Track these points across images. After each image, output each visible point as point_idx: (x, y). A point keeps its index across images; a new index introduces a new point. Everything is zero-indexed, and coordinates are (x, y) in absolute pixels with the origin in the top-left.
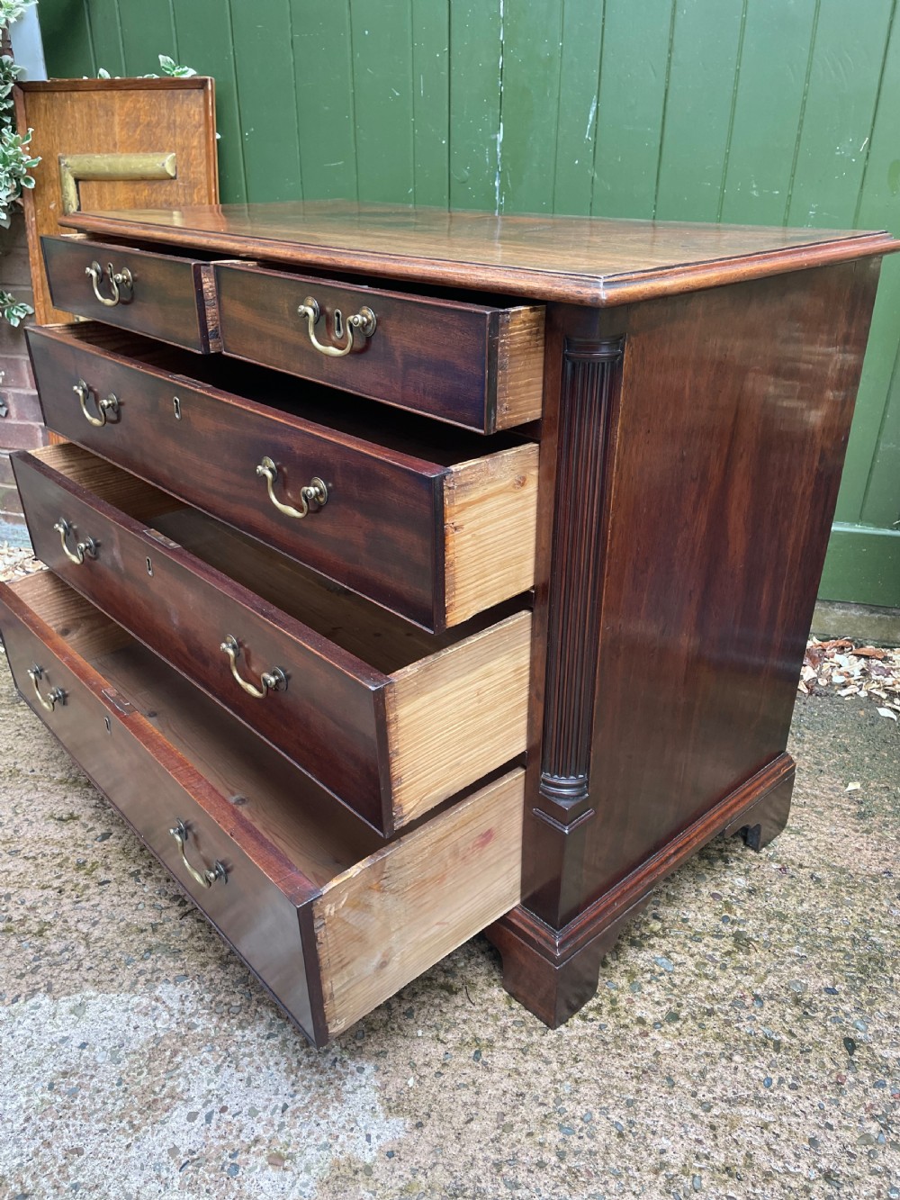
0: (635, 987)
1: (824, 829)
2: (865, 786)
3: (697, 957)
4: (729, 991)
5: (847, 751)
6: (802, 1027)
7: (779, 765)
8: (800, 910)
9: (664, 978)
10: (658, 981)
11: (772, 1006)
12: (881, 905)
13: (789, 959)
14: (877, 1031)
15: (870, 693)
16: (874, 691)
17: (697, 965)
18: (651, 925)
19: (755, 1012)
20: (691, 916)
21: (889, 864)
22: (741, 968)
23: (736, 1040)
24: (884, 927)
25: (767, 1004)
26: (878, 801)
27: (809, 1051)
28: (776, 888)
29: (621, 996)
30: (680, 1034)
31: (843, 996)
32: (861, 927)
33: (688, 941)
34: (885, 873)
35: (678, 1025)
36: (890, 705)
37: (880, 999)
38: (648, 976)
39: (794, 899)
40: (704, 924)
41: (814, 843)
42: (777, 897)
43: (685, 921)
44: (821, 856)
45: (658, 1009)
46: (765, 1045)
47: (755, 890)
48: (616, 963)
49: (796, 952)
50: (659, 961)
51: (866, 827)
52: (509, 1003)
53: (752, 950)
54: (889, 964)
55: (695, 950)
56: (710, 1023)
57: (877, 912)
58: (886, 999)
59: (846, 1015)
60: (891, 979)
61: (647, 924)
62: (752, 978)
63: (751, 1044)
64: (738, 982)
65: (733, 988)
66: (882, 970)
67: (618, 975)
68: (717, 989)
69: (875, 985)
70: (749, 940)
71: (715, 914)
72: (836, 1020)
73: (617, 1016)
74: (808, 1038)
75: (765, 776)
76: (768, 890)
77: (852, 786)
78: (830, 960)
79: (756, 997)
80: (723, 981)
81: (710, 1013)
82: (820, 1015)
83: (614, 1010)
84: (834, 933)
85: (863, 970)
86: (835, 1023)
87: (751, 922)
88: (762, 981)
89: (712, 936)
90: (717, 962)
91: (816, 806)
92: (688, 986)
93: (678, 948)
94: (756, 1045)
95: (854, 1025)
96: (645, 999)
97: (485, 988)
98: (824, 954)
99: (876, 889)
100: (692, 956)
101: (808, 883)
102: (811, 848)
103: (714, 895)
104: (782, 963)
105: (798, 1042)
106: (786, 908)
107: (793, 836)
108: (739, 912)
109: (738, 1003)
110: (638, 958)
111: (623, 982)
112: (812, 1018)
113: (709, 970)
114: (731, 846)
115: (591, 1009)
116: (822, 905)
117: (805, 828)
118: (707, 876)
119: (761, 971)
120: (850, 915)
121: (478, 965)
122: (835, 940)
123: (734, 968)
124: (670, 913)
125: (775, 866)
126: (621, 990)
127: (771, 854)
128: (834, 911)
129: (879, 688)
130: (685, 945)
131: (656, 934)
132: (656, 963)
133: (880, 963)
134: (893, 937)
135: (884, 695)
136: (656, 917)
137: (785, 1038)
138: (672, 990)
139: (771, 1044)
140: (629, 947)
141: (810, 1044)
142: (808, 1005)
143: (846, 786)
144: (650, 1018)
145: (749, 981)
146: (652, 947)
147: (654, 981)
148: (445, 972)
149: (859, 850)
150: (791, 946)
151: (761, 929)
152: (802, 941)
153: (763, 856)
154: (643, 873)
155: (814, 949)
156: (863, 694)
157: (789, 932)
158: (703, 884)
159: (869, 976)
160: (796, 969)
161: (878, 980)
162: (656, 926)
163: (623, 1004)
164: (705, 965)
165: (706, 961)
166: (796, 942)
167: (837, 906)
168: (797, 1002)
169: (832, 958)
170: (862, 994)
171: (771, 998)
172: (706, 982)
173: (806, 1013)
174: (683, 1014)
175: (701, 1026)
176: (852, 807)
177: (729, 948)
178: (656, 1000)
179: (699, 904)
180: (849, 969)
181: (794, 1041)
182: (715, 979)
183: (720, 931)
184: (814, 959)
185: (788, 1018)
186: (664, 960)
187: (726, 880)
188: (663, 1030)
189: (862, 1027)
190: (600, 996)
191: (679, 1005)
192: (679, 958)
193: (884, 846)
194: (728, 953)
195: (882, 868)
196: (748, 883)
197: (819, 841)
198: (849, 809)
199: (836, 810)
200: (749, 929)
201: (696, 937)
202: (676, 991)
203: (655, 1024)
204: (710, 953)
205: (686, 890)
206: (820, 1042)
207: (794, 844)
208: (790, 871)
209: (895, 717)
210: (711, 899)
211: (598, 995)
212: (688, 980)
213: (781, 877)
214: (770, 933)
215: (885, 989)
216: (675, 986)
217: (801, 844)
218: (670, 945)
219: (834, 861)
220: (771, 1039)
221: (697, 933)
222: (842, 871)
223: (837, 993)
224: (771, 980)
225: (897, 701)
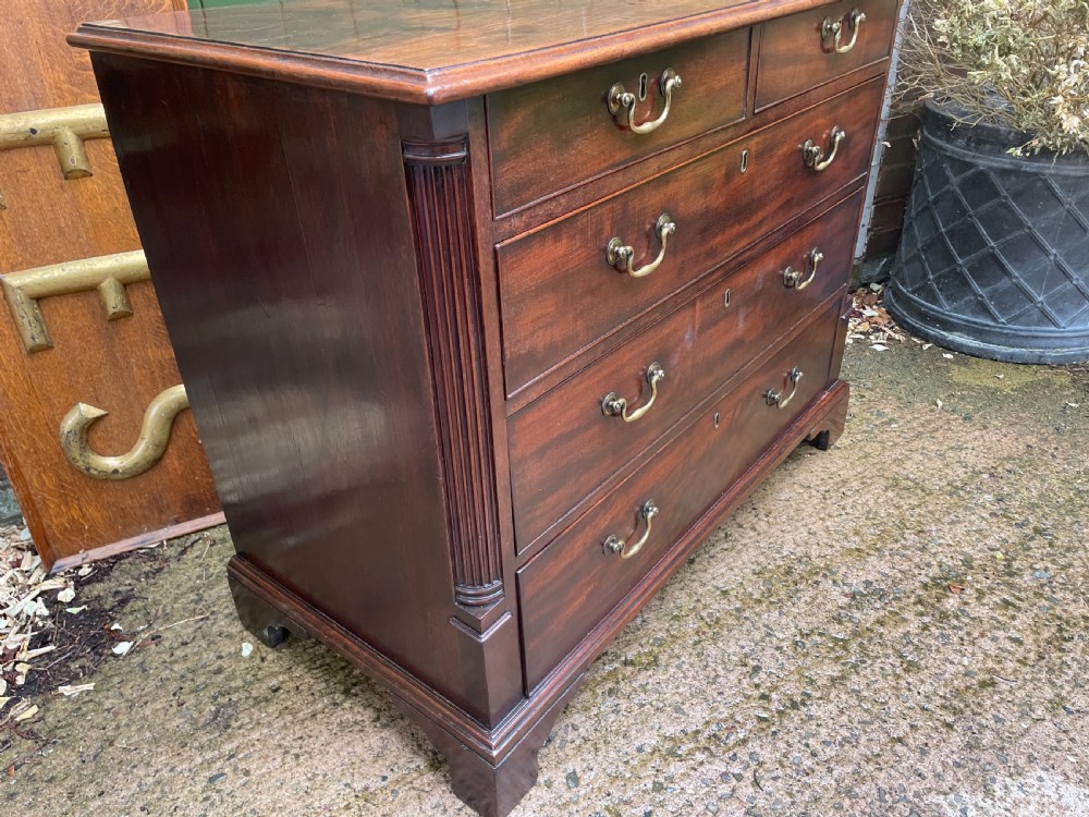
0: (1054, 600)
1: (967, 438)
3: (1045, 558)
5: (898, 382)
8: (1035, 495)
9: (1055, 584)
10: (1055, 588)
12: (1055, 466)
13: (1075, 528)
17: (1053, 564)
18: (999, 557)
20: (1003, 536)
21: (1021, 440)
22: (1069, 550)
26: (960, 406)
28: (1006, 489)
29: (1056, 611)
32: (1069, 486)
33: (1027, 553)
34: (1027, 447)
39: (1023, 490)
40: (1016, 536)
41: (978, 450)
42: (1015, 494)
43: (1005, 541)
44: (992, 455)
47: (1001, 498)
49: (1071, 521)
50: (1037, 575)
51: (980, 424)
52: (1028, 664)
53: (1055, 535)
55: (1037, 555)
57: (1061, 472)
61: (995, 557)
64: (1081, 558)
67: (1038, 600)
70: (1045, 530)
71: (1011, 526)
73: (1075, 625)
76: (1005, 493)
77: (938, 402)
80: (1075, 563)
83: (1068, 622)
87: (1029, 518)
89: (1029, 540)
90: (1056, 554)
91: (943, 426)
101: (1013, 476)
108: (1017, 516)
115: (1060, 632)
116: (1038, 485)
118: (970, 505)
120: (1055, 483)
121: (972, 655)
122: (1071, 501)
123: (1067, 552)
124: (993, 542)
125: (985, 476)
127: (971, 470)
128: (1046, 485)
130: (1029, 556)
131: (1008, 561)
132: (1037, 578)
135: (863, 337)
136: (992, 550)
140: (1014, 579)
146: (1020, 569)
147: (1054, 590)
148: (967, 675)
149: (1000, 441)
150: (1064, 519)
151: (1040, 519)
152: (1063, 512)
153: (970, 474)
155: (1073, 513)
165: (1052, 558)
186: (1037, 573)
201: (1026, 547)
202: (1070, 587)
204: (1045, 551)
207: (972, 457)
208: (995, 475)
209: (887, 348)
210: (996, 518)
211: (1050, 621)
212: (1063, 576)
213: (999, 481)
214: (1046, 519)
216: (1065, 584)
217: (975, 454)
218: (1025, 562)
219: (1001, 455)
221: (1022, 544)
222: (1012, 458)
225: (872, 337)
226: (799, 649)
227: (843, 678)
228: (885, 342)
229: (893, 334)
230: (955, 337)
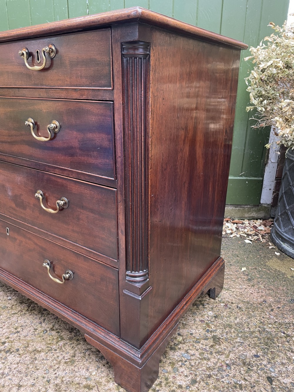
0: (176, 370)
1: (237, 287)
2: (248, 268)
3: (199, 350)
4: (215, 364)
5: (238, 256)
6: (249, 376)
7: (219, 262)
8: (236, 322)
9: (187, 363)
10: (185, 365)
11: (235, 368)
12: (266, 315)
13: (237, 345)
14: (279, 371)
15: (240, 235)
16: (241, 234)
17: (200, 354)
18: (178, 339)
19: (228, 372)
20: (193, 331)
21: (264, 297)
22: (218, 352)
23: (223, 387)
24: (269, 324)
25: (232, 368)
26: (253, 274)
27: (254, 386)
28: (225, 313)
29: (169, 375)
30: (198, 390)
31: (262, 357)
32: (261, 325)
33: (194, 344)
34: (263, 301)
35: (197, 385)
36: (248, 238)
37: (276, 356)
38: (180, 363)
39: (233, 317)
40: (200, 335)
41: (235, 293)
42: (226, 317)
43: (191, 334)
44: (239, 298)
45: (187, 379)
46: (236, 387)
47: (217, 316)
48: (165, 359)
49: (239, 341)
50: (184, 355)
51: (252, 284)
52: (118, 389)
53: (221, 343)
54: (276, 340)
55: (198, 347)
56: (210, 381)
57: (265, 318)
58: (279, 356)
59: (265, 366)
60: (278, 346)
61: (176, 338)
62: (224, 356)
63: (230, 388)
64: (219, 359)
65: (217, 362)
66: (274, 343)
67: (167, 365)
68: (210, 364)
69: (273, 350)
70: (219, 339)
71: (203, 329)
72: (262, 369)
73: (169, 386)
74: (252, 380)
75: (215, 267)
76: (222, 315)
77: (244, 269)
78: (253, 342)
79: (228, 365)
80: (212, 360)
81: (210, 376)
82: (255, 368)
83: (167, 383)
84: (252, 330)
85: (266, 344)
86: (261, 371)
87: (218, 330)
88: (228, 357)
89: (204, 339)
90: (208, 351)
91: (232, 278)
92: (198, 365)
93: (191, 348)
94: (232, 388)
95: (269, 370)
96: (180, 375)
97: (106, 384)
98: (250, 339)
99: (262, 308)
100: (197, 350)
101: (237, 310)
102: (234, 295)
103: (201, 321)
104: (234, 347)
105: (249, 383)
106: (231, 322)
107: (227, 291)
108: (213, 326)
109: (220, 369)
110: (175, 355)
111: (170, 369)
112: (252, 370)
113: (206, 355)
114: (204, 299)
115: (157, 385)
116: (244, 318)
117: (230, 287)
118: (197, 313)
119: (227, 352)
120: (255, 321)
121: (102, 372)
122: (253, 332)
123: (215, 353)
124: (184, 332)
125: (222, 304)
126: (169, 373)
127: (220, 300)
128: (249, 320)
129: (243, 233)
130: (193, 345)
131: (181, 343)
132: (183, 356)
133: (272, 340)
134: (274, 327)
135: (246, 236)
136: (179, 335)
137: (243, 382)
138: (191, 368)
139: (238, 386)
140: (170, 351)
141: (254, 383)
142: (249, 365)
143: (241, 269)
144: (184, 384)
145: (223, 357)
146: (180, 349)
147: (183, 366)
148: (86, 379)
149: (252, 293)
150: (236, 338)
151: (223, 333)
152: (240, 335)
153: (217, 301)
154: (174, 315)
155: (245, 338)
156: (238, 236)
157: (234, 332)
158: (196, 317)
159: (269, 347)
160: (240, 348)
161: (273, 348)
162: (180, 339)
163: (171, 379)
164: (204, 353)
165: (203, 352)
166: (238, 336)
167: (250, 318)
168: (244, 364)
169: (253, 341)
170: (269, 355)
171: (233, 364)
172: (205, 362)
173: (249, 368)
174: (198, 379)
175: (207, 384)
176: (245, 277)
177: (212, 344)
178: (185, 374)
179: (196, 326)
180: (261, 345)
181: (247, 383)
182: (209, 359)
183: (207, 337)
184: (247, 343)
185: (242, 372)
186: (186, 354)
187: (205, 313)
188: (190, 389)
189: (273, 370)
190: (160, 378)
191: (196, 375)
192: (192, 352)
193: (260, 290)
194: (212, 346)
195: (262, 300)
196: (214, 313)
197: (237, 292)
198: (244, 278)
199: (240, 279)
200: (218, 333)
201: (198, 341)
202: (193, 369)
203: (187, 387)
204: (205, 347)
205: (190, 320)
206: (258, 381)
207: (227, 294)
208: (229, 306)
209: (251, 243)
210: (200, 322)
211: (159, 377)
212: (197, 362)
213: (226, 309)
214: (227, 334)
215: (277, 351)
216: (192, 366)
217: (230, 294)
218: (187, 347)
219: (244, 299)
220: (237, 384)
221: (197, 339)
222: (248, 303)
223: (259, 357)
224: (232, 355)
225: (250, 237)
226: (42, 333)
227: (39, 352)
228: (252, 240)
229: (261, 238)
230: (285, 246)
